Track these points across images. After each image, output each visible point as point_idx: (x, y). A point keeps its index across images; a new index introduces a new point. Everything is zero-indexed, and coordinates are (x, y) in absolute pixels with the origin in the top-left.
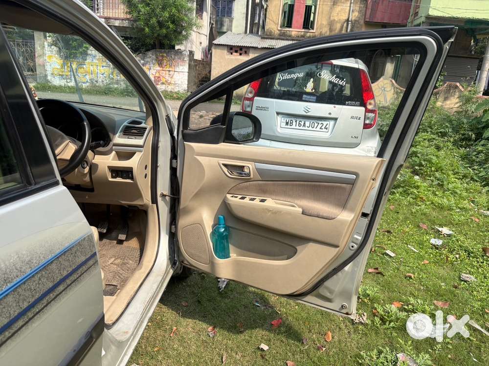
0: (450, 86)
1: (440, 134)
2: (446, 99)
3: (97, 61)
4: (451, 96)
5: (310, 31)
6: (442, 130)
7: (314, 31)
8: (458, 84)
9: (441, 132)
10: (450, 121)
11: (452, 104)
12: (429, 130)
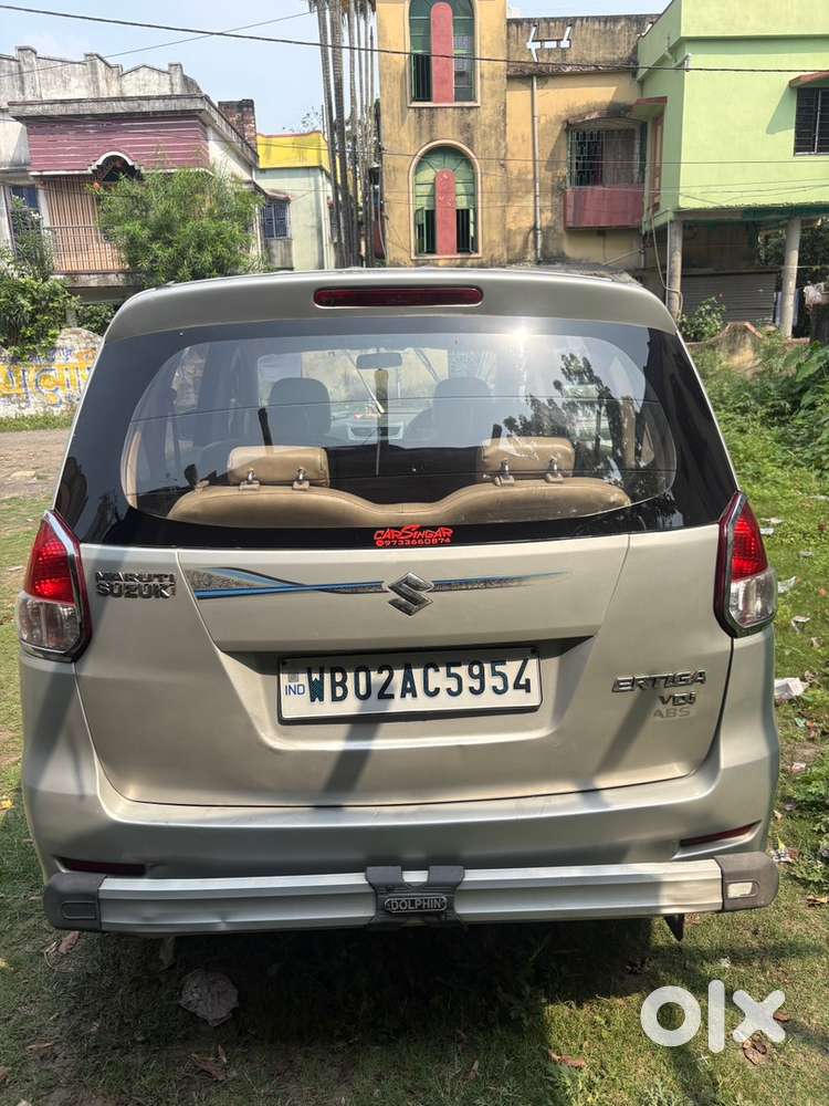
0: (735, 329)
1: (738, 410)
2: (732, 352)
3: (76, 360)
4: (740, 346)
5: (472, 256)
6: (741, 404)
7: (480, 255)
8: (747, 324)
9: (739, 408)
10: (750, 389)
11: (745, 359)
12: (722, 406)
